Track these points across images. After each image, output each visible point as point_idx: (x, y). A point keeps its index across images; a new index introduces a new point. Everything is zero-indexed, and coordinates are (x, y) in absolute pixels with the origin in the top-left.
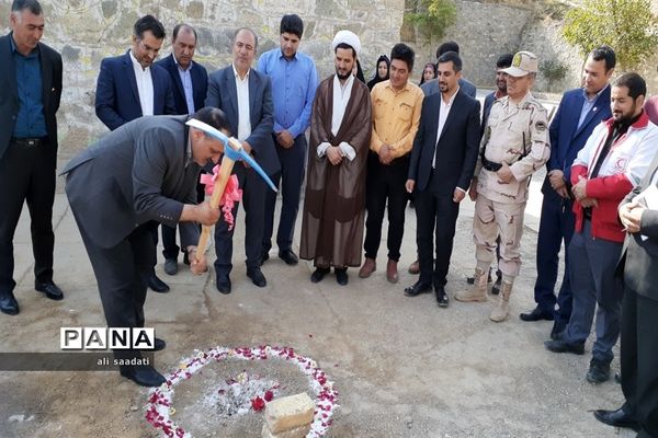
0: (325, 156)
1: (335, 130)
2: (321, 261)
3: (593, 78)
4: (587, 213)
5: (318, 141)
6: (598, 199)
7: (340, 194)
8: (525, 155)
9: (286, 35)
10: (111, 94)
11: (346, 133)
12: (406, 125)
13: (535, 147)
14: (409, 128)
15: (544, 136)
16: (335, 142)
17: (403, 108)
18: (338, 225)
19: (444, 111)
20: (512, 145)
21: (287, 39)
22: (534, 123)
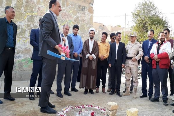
0: (88, 58)
2: (87, 88)
3: (151, 35)
5: (86, 54)
7: (92, 68)
8: (138, 54)
9: (75, 29)
10: (35, 38)
11: (93, 52)
12: (106, 51)
13: (140, 52)
14: (107, 52)
15: (142, 49)
17: (106, 46)
18: (92, 77)
19: (117, 46)
20: (134, 53)
21: (75, 30)
22: (139, 47)
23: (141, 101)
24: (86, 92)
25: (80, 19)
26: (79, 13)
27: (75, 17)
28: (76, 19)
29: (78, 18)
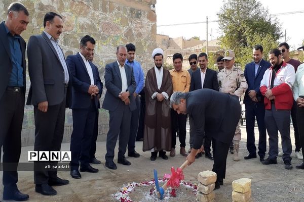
0: (156, 98)
1: (159, 87)
3: (258, 56)
4: (272, 102)
5: (152, 93)
6: (275, 96)
7: (163, 114)
8: (238, 87)
9: (130, 52)
11: (164, 88)
12: (184, 85)
13: (242, 83)
14: (186, 86)
15: (244, 79)
16: (160, 92)
17: (183, 78)
19: (203, 76)
20: (232, 85)
21: (131, 54)
22: (239, 75)
23: (247, 165)
24: (154, 157)
25: (133, 32)
26: (132, 22)
27: (125, 29)
28: (128, 33)
29: (130, 30)
